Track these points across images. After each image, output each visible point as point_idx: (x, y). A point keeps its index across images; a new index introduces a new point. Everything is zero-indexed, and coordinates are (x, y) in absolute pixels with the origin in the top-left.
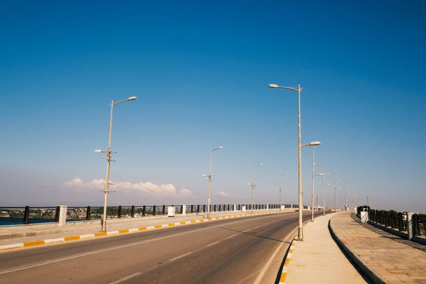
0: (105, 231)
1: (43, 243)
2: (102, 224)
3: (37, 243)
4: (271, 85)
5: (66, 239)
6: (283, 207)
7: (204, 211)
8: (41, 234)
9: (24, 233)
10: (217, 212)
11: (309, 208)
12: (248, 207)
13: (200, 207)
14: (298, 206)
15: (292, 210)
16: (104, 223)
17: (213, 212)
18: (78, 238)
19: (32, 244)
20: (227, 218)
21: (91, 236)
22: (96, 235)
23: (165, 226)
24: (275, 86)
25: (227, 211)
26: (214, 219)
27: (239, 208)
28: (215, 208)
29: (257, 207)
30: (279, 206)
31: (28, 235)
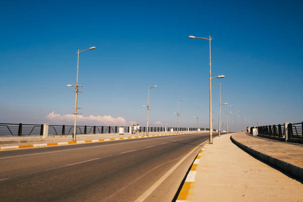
0: (76, 141)
1: (33, 146)
2: (73, 137)
3: (28, 146)
4: (190, 36)
5: (48, 145)
6: (199, 130)
7: (144, 131)
8: (30, 141)
9: (19, 141)
10: (153, 132)
11: (217, 131)
12: (175, 129)
13: (142, 129)
14: (209, 130)
15: (205, 131)
16: (75, 137)
17: (151, 132)
18: (57, 144)
19: (25, 147)
20: (160, 135)
21: (66, 143)
22: (69, 143)
23: (117, 139)
24: (193, 37)
25: (160, 132)
26: (151, 136)
27: (169, 130)
28: (152, 129)
29: (181, 129)
30: (196, 129)
31: (22, 142)
